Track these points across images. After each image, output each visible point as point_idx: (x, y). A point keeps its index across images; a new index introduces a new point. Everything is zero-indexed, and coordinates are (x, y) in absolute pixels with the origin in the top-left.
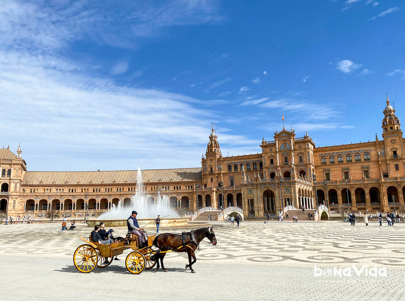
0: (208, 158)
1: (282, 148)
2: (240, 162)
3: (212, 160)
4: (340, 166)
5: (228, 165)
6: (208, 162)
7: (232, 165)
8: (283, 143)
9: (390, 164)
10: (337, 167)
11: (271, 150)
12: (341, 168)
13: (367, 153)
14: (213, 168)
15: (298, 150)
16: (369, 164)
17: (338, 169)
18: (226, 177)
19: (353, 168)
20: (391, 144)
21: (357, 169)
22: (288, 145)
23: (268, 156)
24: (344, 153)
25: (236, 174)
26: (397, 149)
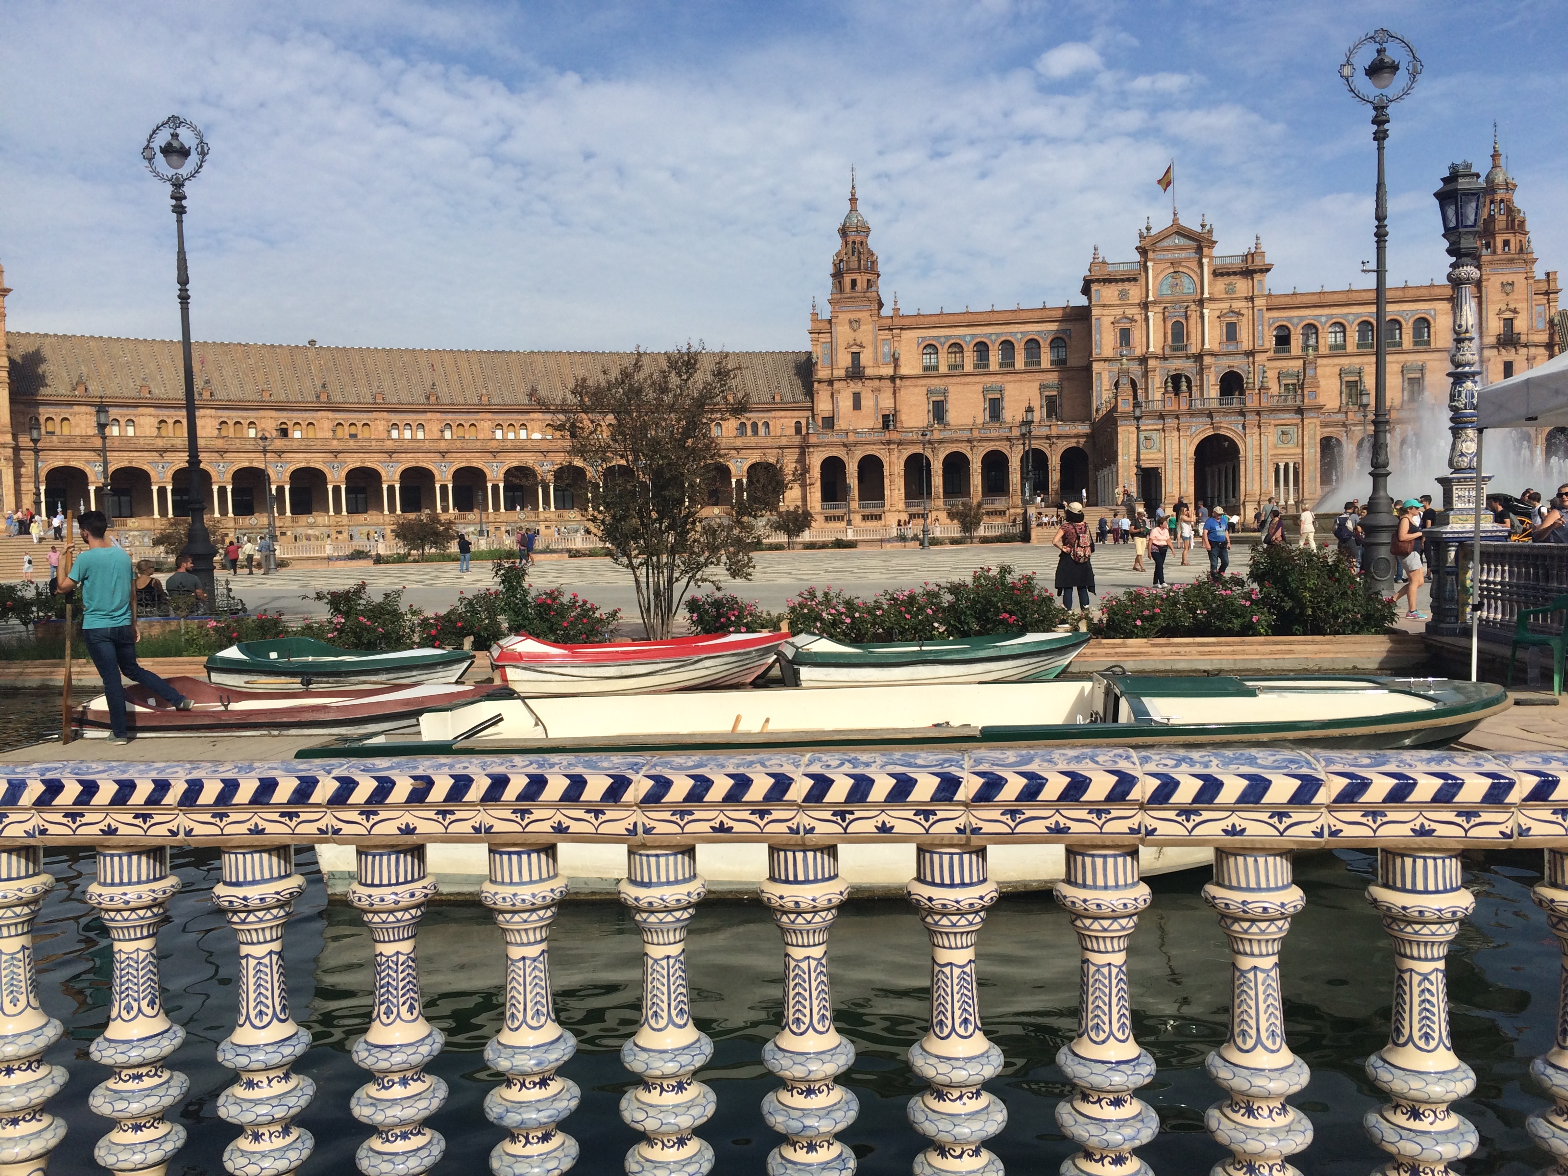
0: (842, 316)
1: (1166, 290)
2: (973, 336)
3: (858, 321)
4: (1336, 361)
5: (922, 346)
6: (841, 328)
7: (943, 345)
8: (1172, 270)
9: (1492, 359)
10: (1326, 365)
11: (1123, 295)
12: (1337, 370)
13: (1423, 324)
14: (862, 356)
15: (1222, 300)
16: (1425, 356)
17: (1328, 369)
18: (917, 390)
20: (1501, 296)
22: (1186, 280)
23: (1112, 319)
24: (1351, 318)
25: (958, 379)
26: (1517, 313)
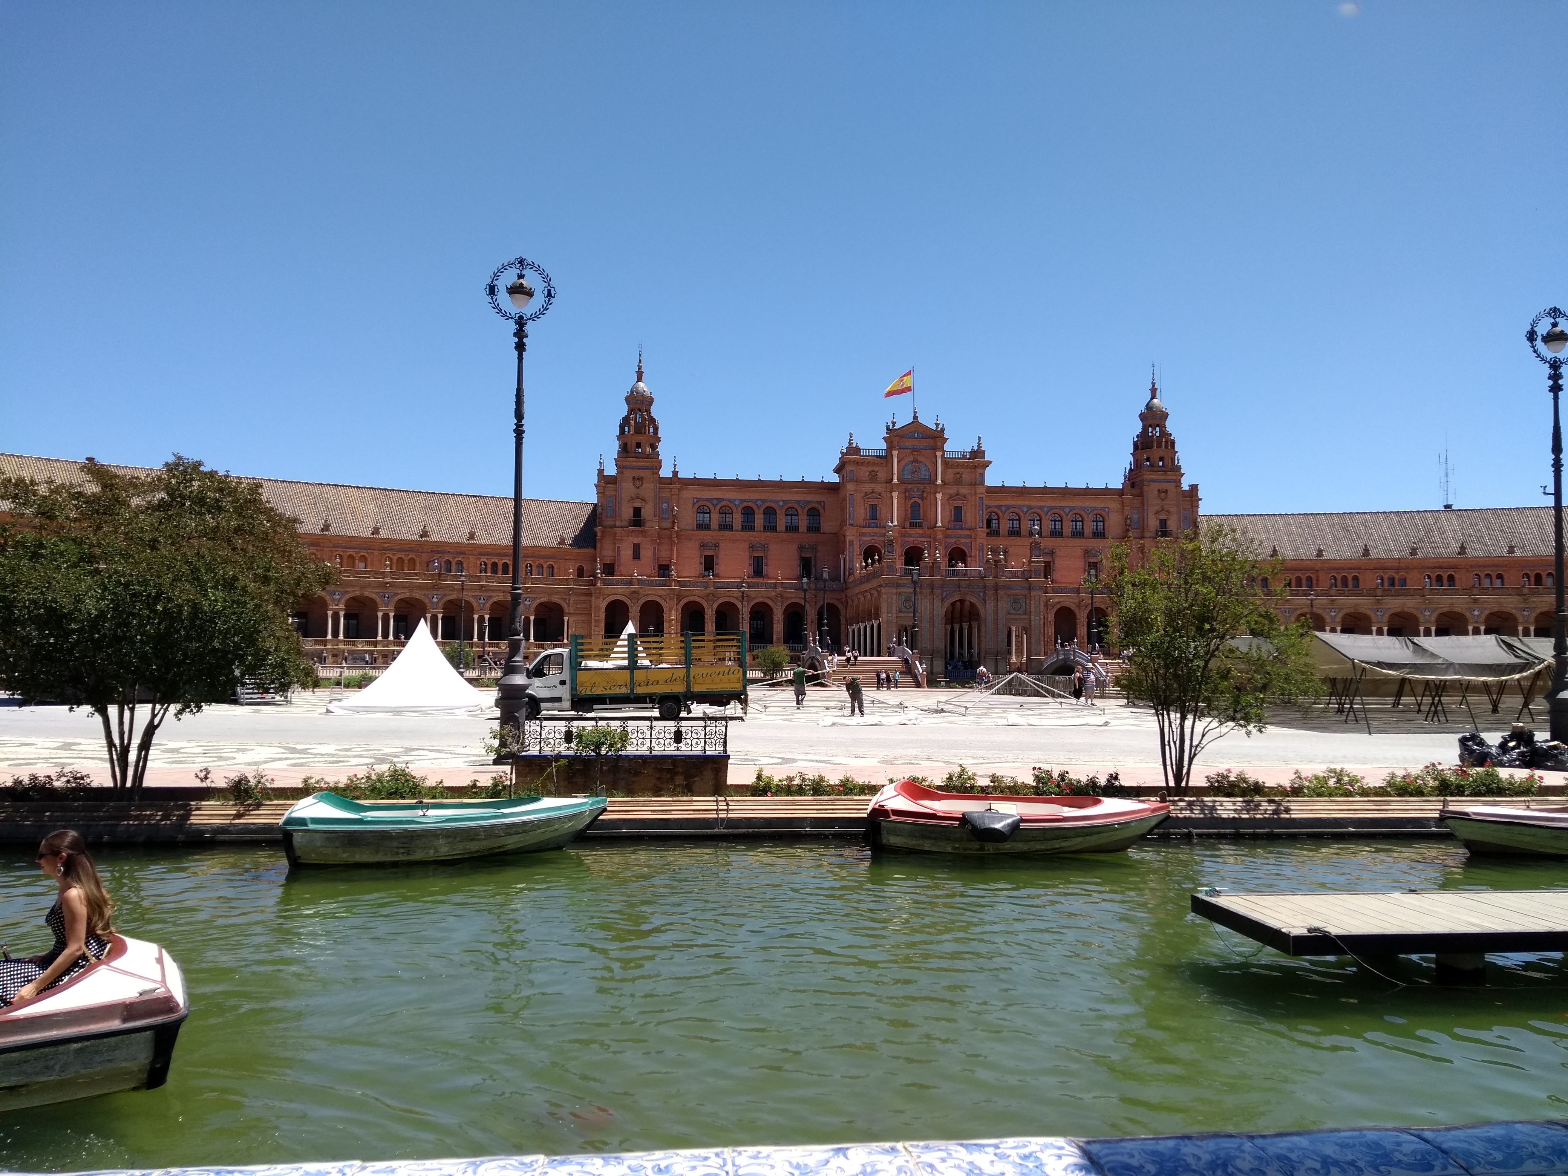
0: (627, 473)
1: (909, 475)
2: (742, 501)
3: (641, 479)
5: (697, 506)
6: (624, 485)
7: (715, 506)
8: (913, 458)
10: (1025, 547)
11: (873, 476)
13: (1100, 518)
14: (642, 510)
15: (953, 486)
16: (1102, 546)
18: (690, 545)
20: (1158, 501)
21: (1074, 554)
22: (924, 469)
23: (863, 494)
25: (726, 538)
26: (1170, 515)
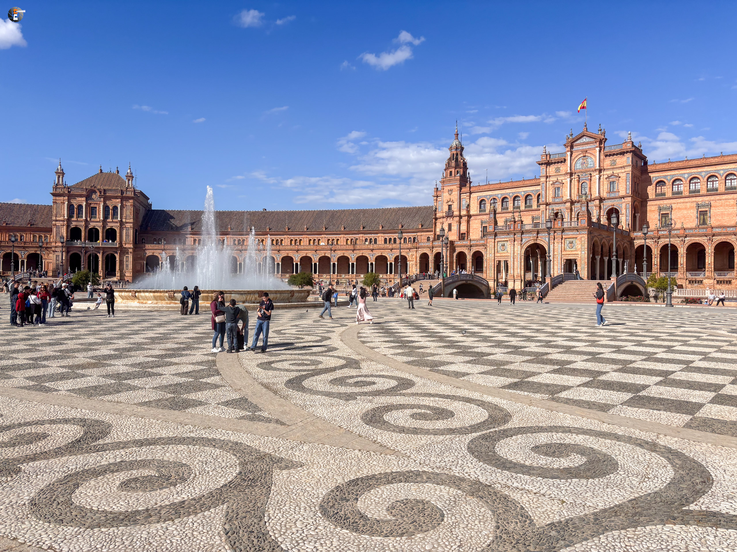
0: (446, 188)
1: (579, 166)
2: (502, 194)
4: (694, 199)
5: (479, 200)
6: (445, 194)
7: (488, 199)
8: (582, 156)
10: (687, 202)
11: (558, 170)
12: (694, 205)
14: (452, 206)
15: (608, 169)
17: (688, 205)
18: (476, 221)
19: (718, 203)
21: (727, 205)
22: (590, 160)
23: (551, 182)
